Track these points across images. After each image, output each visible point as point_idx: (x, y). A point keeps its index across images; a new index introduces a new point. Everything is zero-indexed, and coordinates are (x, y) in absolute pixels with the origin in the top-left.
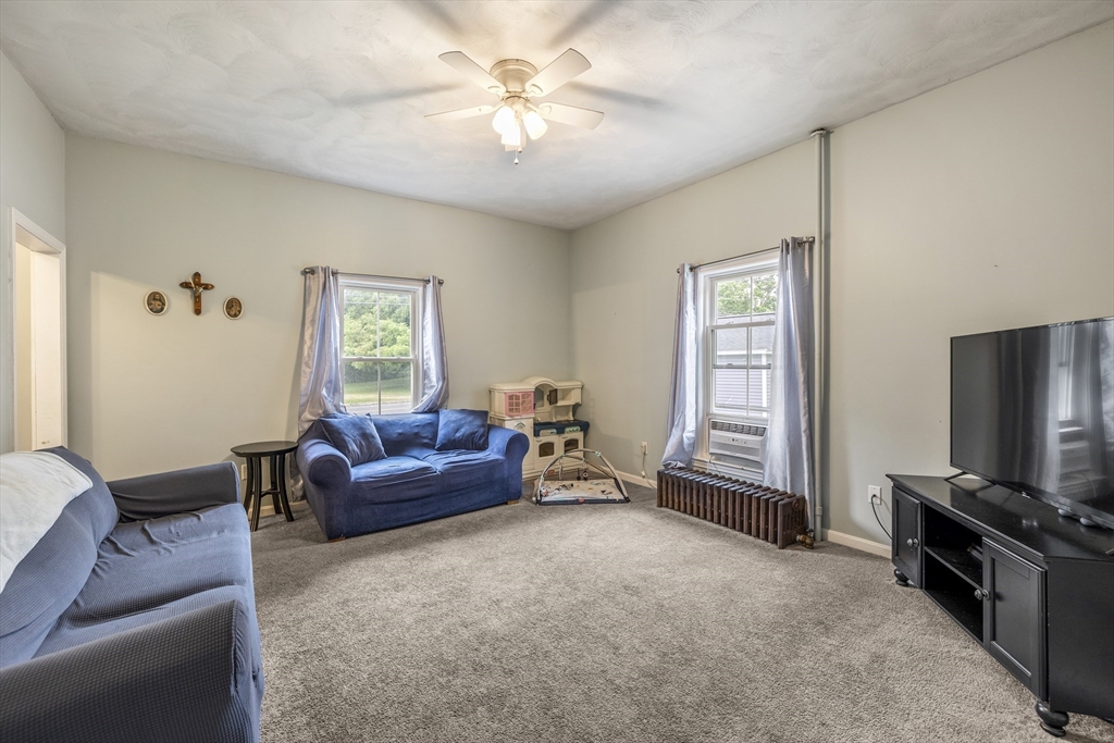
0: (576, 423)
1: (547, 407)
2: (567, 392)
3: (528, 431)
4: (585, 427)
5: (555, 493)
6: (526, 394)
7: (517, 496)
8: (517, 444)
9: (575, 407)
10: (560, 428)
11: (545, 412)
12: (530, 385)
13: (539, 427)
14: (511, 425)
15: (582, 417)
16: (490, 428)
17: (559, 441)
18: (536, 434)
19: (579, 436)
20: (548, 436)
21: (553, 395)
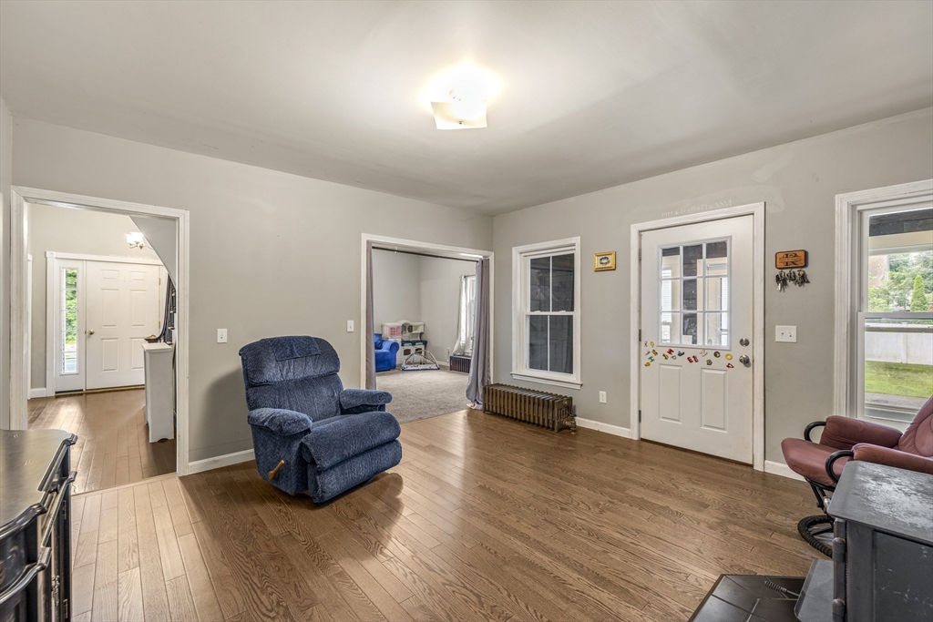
0: (421, 341)
1: (408, 334)
2: (417, 327)
3: (399, 341)
4: (425, 343)
5: (410, 367)
6: (398, 327)
7: (394, 367)
8: (394, 347)
9: (421, 334)
10: (414, 343)
11: (407, 336)
12: (400, 323)
13: (403, 343)
14: (392, 340)
15: (423, 339)
16: (383, 341)
17: (413, 349)
18: (403, 345)
19: (423, 347)
20: (407, 347)
21: (410, 328)
